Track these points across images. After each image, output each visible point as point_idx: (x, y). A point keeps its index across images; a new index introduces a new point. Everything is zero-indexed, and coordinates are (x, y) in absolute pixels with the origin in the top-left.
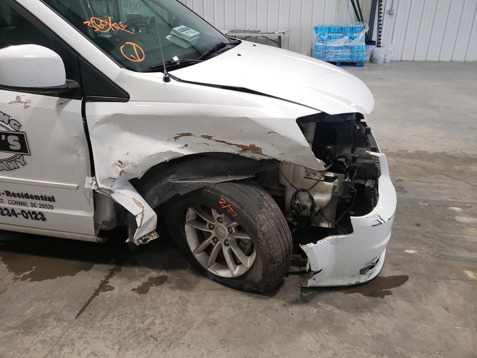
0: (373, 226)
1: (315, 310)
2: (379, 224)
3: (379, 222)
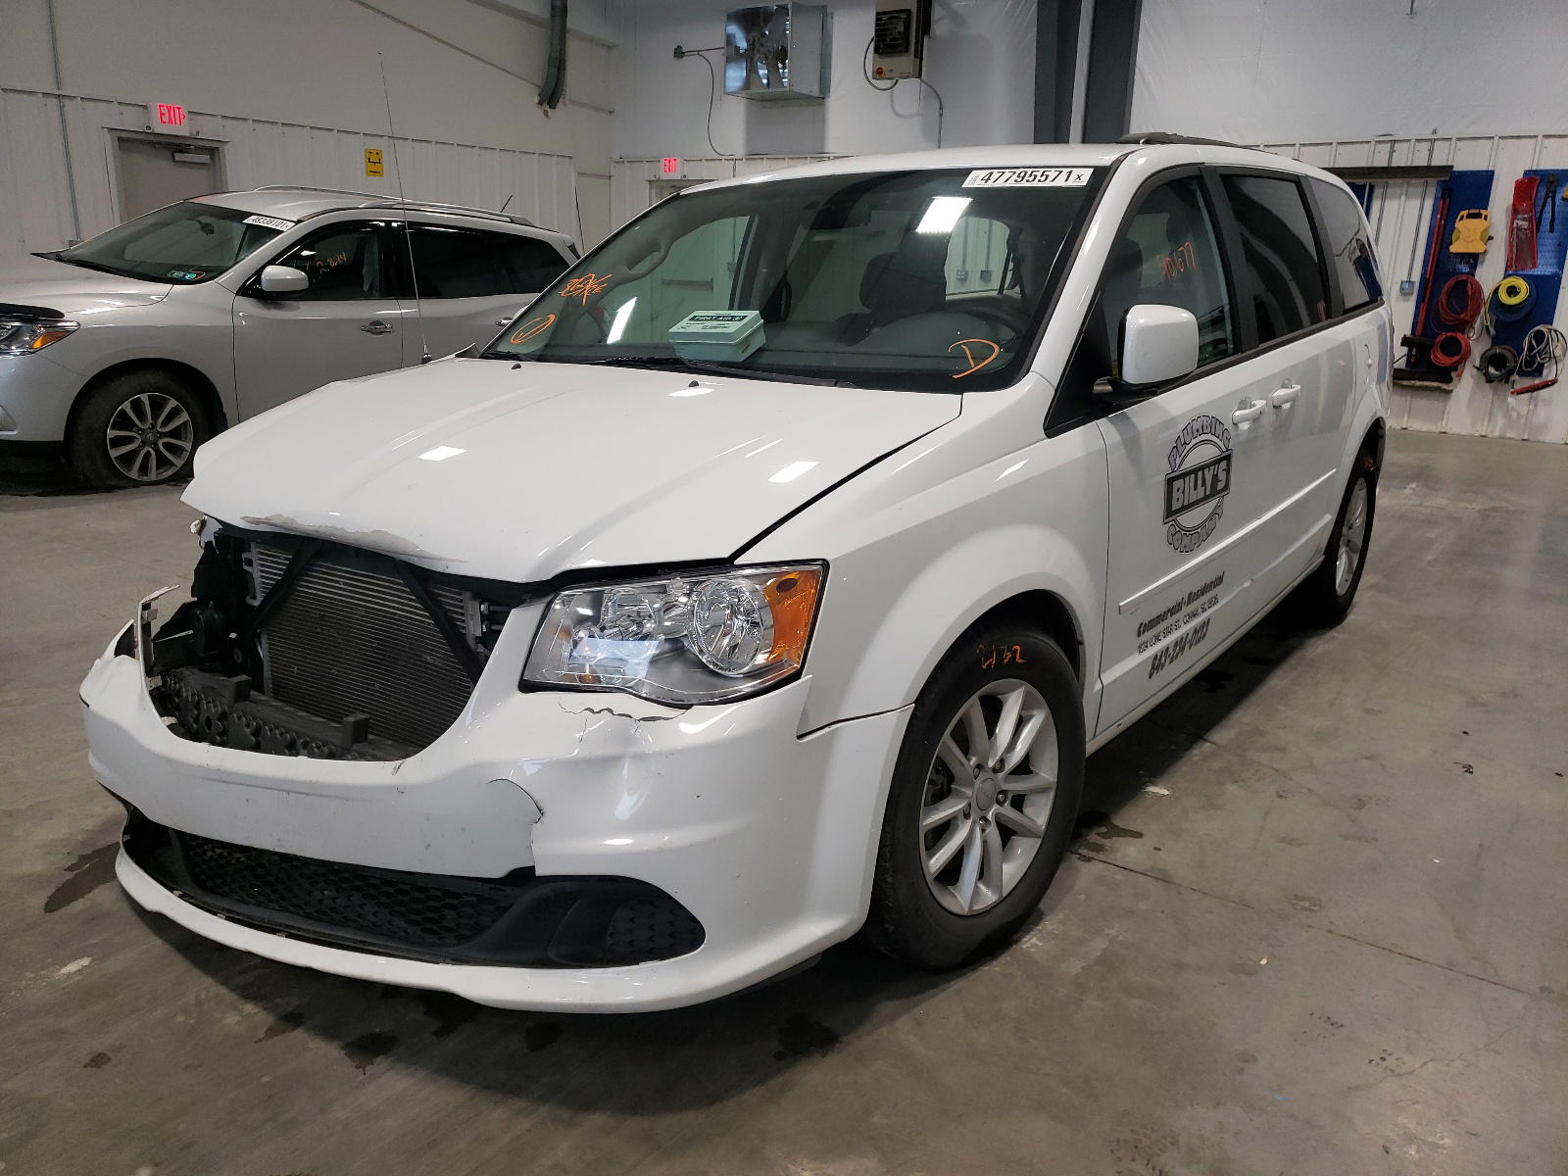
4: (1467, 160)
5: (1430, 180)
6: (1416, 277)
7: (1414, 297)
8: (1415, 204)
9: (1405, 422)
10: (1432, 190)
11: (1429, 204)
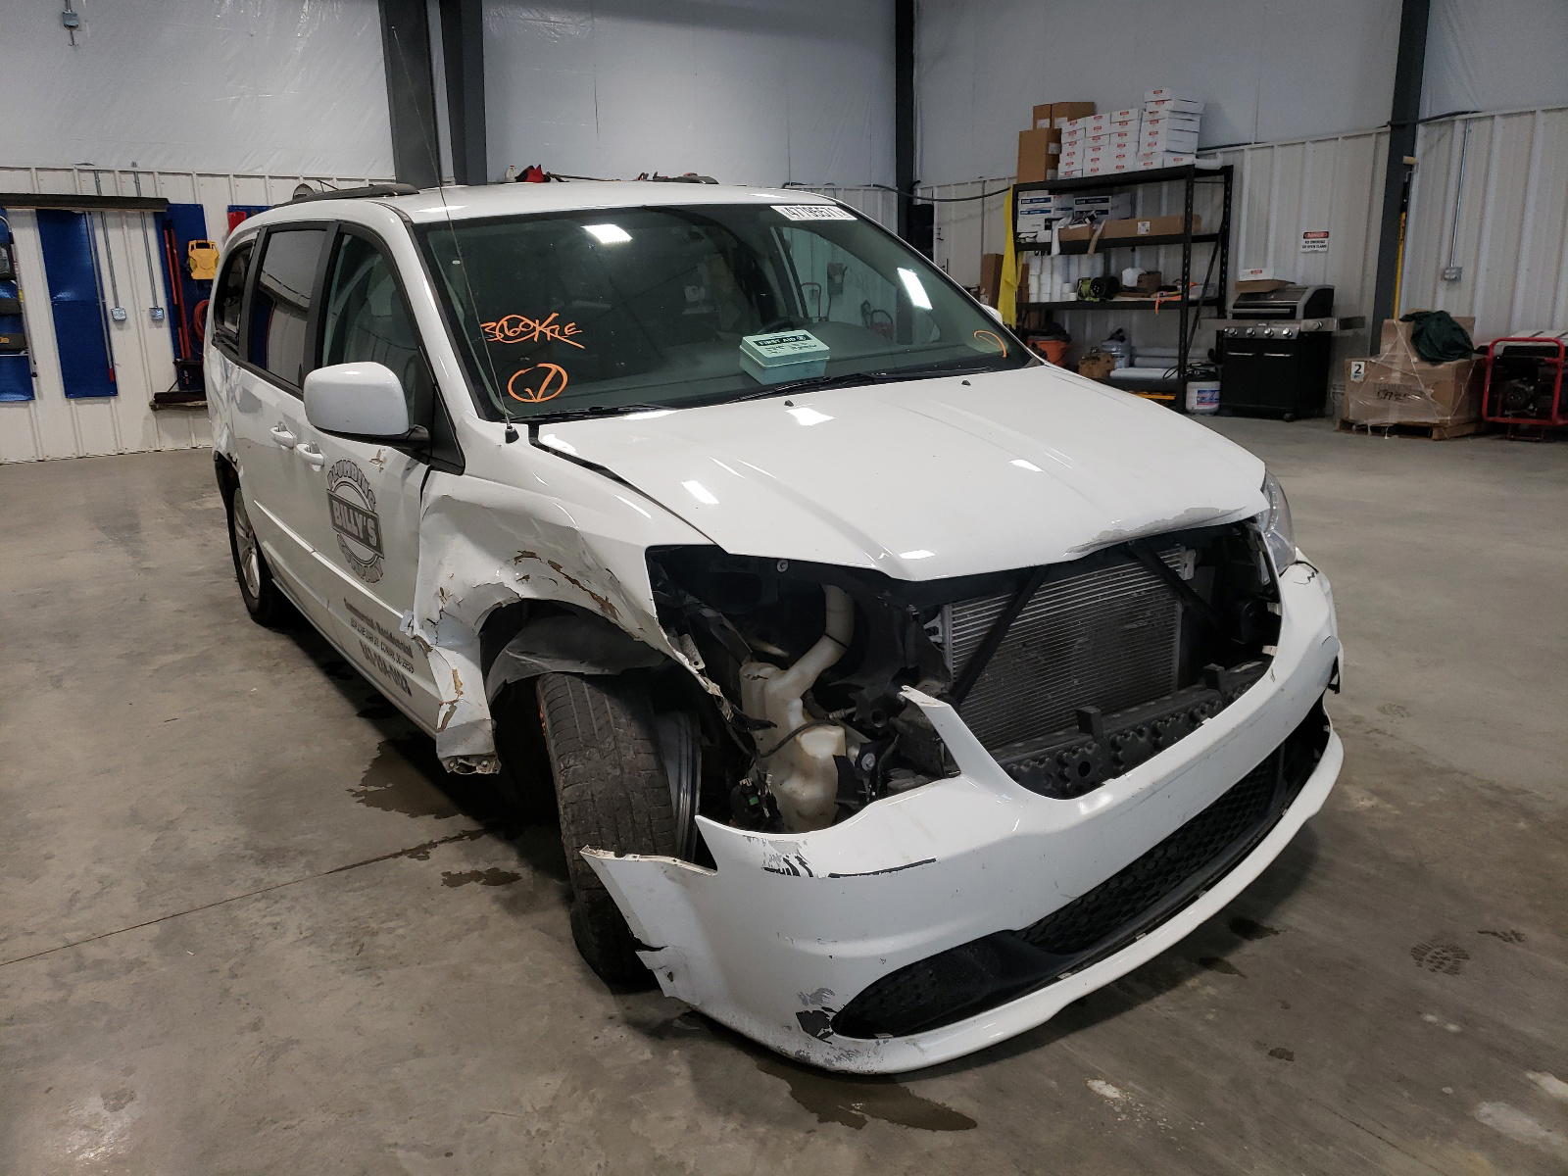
0: (766, 869)
1: (648, 1055)
2: (784, 873)
3: (788, 867)
4: (178, 193)
5: (146, 211)
6: (162, 302)
7: (166, 321)
8: (139, 233)
9: (194, 441)
10: (150, 221)
11: (152, 234)
